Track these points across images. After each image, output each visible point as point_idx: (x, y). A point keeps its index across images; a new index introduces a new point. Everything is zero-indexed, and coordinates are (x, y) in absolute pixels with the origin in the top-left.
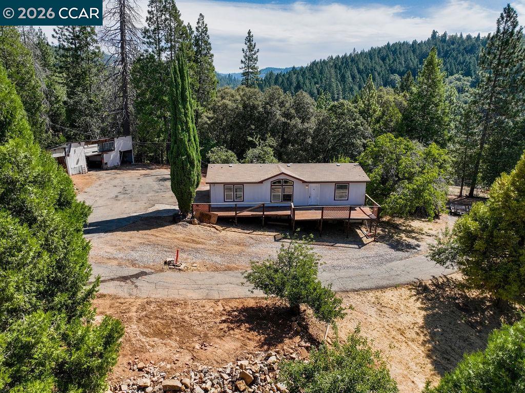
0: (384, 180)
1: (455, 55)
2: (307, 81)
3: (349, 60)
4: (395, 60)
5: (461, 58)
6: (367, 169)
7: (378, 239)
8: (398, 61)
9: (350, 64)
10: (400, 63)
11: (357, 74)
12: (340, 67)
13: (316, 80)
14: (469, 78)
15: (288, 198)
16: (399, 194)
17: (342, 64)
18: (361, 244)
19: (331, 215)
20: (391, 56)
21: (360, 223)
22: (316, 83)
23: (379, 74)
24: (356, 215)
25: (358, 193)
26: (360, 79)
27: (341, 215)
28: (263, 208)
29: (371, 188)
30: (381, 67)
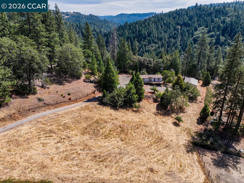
0: (165, 77)
1: (203, 17)
2: (143, 29)
3: (160, 19)
4: (179, 19)
5: (205, 18)
6: (162, 75)
7: (164, 86)
8: (180, 19)
9: (160, 20)
10: (181, 20)
11: (163, 25)
12: (156, 22)
13: (146, 28)
14: (207, 29)
15: (151, 80)
16: (167, 80)
17: (157, 21)
18: (161, 87)
19: (157, 83)
20: (177, 17)
21: (161, 84)
22: (147, 30)
23: (172, 26)
24: (161, 83)
25: (161, 80)
26: (164, 28)
27: (159, 83)
28: (148, 82)
29: (163, 79)
30: (173, 22)
